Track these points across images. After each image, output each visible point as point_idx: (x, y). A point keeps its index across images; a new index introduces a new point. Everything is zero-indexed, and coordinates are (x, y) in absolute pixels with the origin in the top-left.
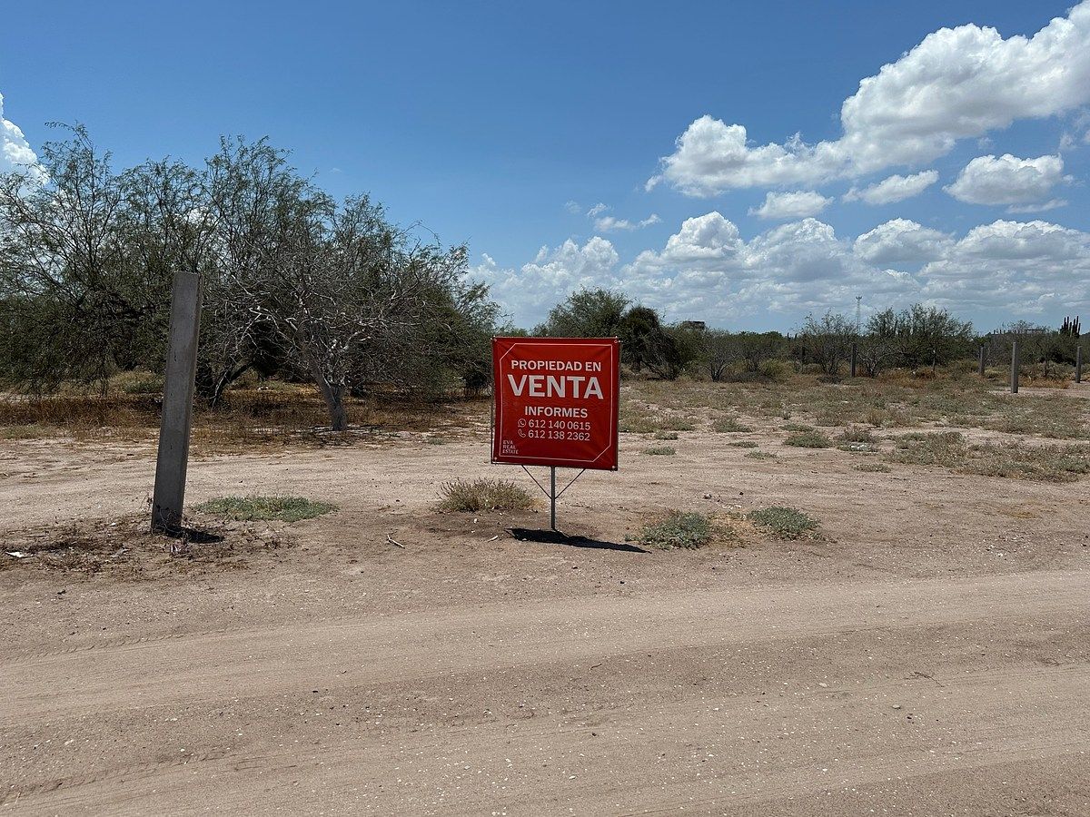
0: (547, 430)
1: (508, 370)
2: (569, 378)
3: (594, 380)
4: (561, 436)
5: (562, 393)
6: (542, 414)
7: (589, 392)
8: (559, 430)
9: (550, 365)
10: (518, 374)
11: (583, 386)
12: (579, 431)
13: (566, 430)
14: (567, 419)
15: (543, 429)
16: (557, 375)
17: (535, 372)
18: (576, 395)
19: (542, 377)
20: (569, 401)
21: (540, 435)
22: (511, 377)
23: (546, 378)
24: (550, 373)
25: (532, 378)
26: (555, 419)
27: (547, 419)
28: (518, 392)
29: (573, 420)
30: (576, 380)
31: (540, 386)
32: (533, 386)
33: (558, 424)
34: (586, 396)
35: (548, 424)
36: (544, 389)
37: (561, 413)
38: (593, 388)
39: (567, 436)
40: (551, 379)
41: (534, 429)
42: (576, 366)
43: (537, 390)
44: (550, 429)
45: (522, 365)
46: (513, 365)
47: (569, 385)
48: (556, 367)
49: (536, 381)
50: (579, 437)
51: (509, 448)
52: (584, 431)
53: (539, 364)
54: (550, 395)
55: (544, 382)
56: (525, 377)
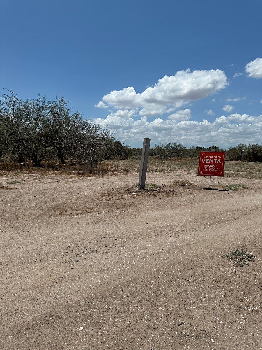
1: (202, 158)
3: (219, 160)
5: (212, 162)
7: (218, 162)
9: (211, 157)
11: (217, 161)
12: (215, 169)
15: (208, 169)
16: (212, 159)
18: (215, 163)
20: (214, 164)
22: (202, 159)
24: (211, 158)
26: (211, 167)
27: (209, 167)
28: (203, 162)
29: (214, 167)
30: (215, 160)
32: (206, 161)
36: (209, 162)
38: (219, 161)
39: (213, 170)
40: (210, 160)
41: (206, 169)
42: (216, 157)
43: (207, 162)
44: (210, 169)
45: (205, 157)
47: (214, 161)
49: (207, 160)
50: (215, 171)
51: (201, 173)
53: (208, 157)
55: (209, 160)
56: (205, 159)
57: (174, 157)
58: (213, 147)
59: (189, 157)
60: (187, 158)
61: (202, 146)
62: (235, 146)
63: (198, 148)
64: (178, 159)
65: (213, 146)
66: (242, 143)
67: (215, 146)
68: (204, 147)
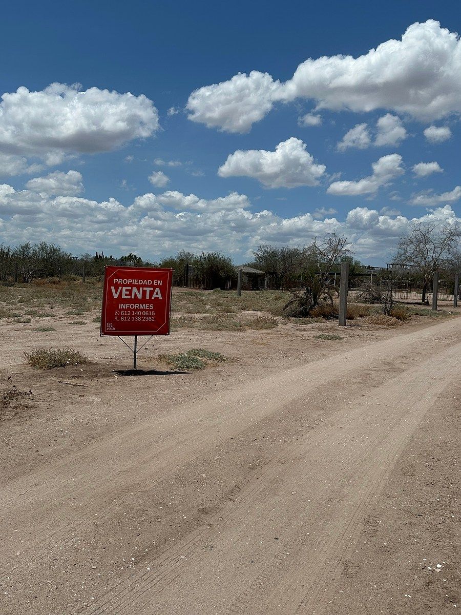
0: (131, 316)
2: (144, 289)
4: (140, 318)
6: (129, 308)
8: (138, 316)
10: (117, 286)
12: (148, 316)
13: (142, 316)
14: (142, 310)
15: (129, 316)
17: (127, 285)
19: (130, 288)
21: (127, 319)
23: (132, 288)
25: (124, 289)
26: (135, 310)
27: (131, 310)
28: (116, 296)
29: (146, 310)
31: (128, 293)
33: (137, 313)
34: (153, 298)
35: (131, 313)
36: (130, 294)
37: (139, 307)
39: (142, 319)
41: (124, 316)
44: (133, 316)
45: (120, 281)
46: (115, 281)
48: (138, 283)
50: (149, 319)
51: (110, 327)
52: (152, 316)
54: (133, 297)
57: (42, 277)
58: (130, 257)
59: (79, 277)
60: (74, 279)
61: (107, 255)
62: (174, 256)
63: (99, 258)
64: (51, 283)
65: (130, 255)
66: (187, 250)
67: (134, 254)
68: (111, 256)
